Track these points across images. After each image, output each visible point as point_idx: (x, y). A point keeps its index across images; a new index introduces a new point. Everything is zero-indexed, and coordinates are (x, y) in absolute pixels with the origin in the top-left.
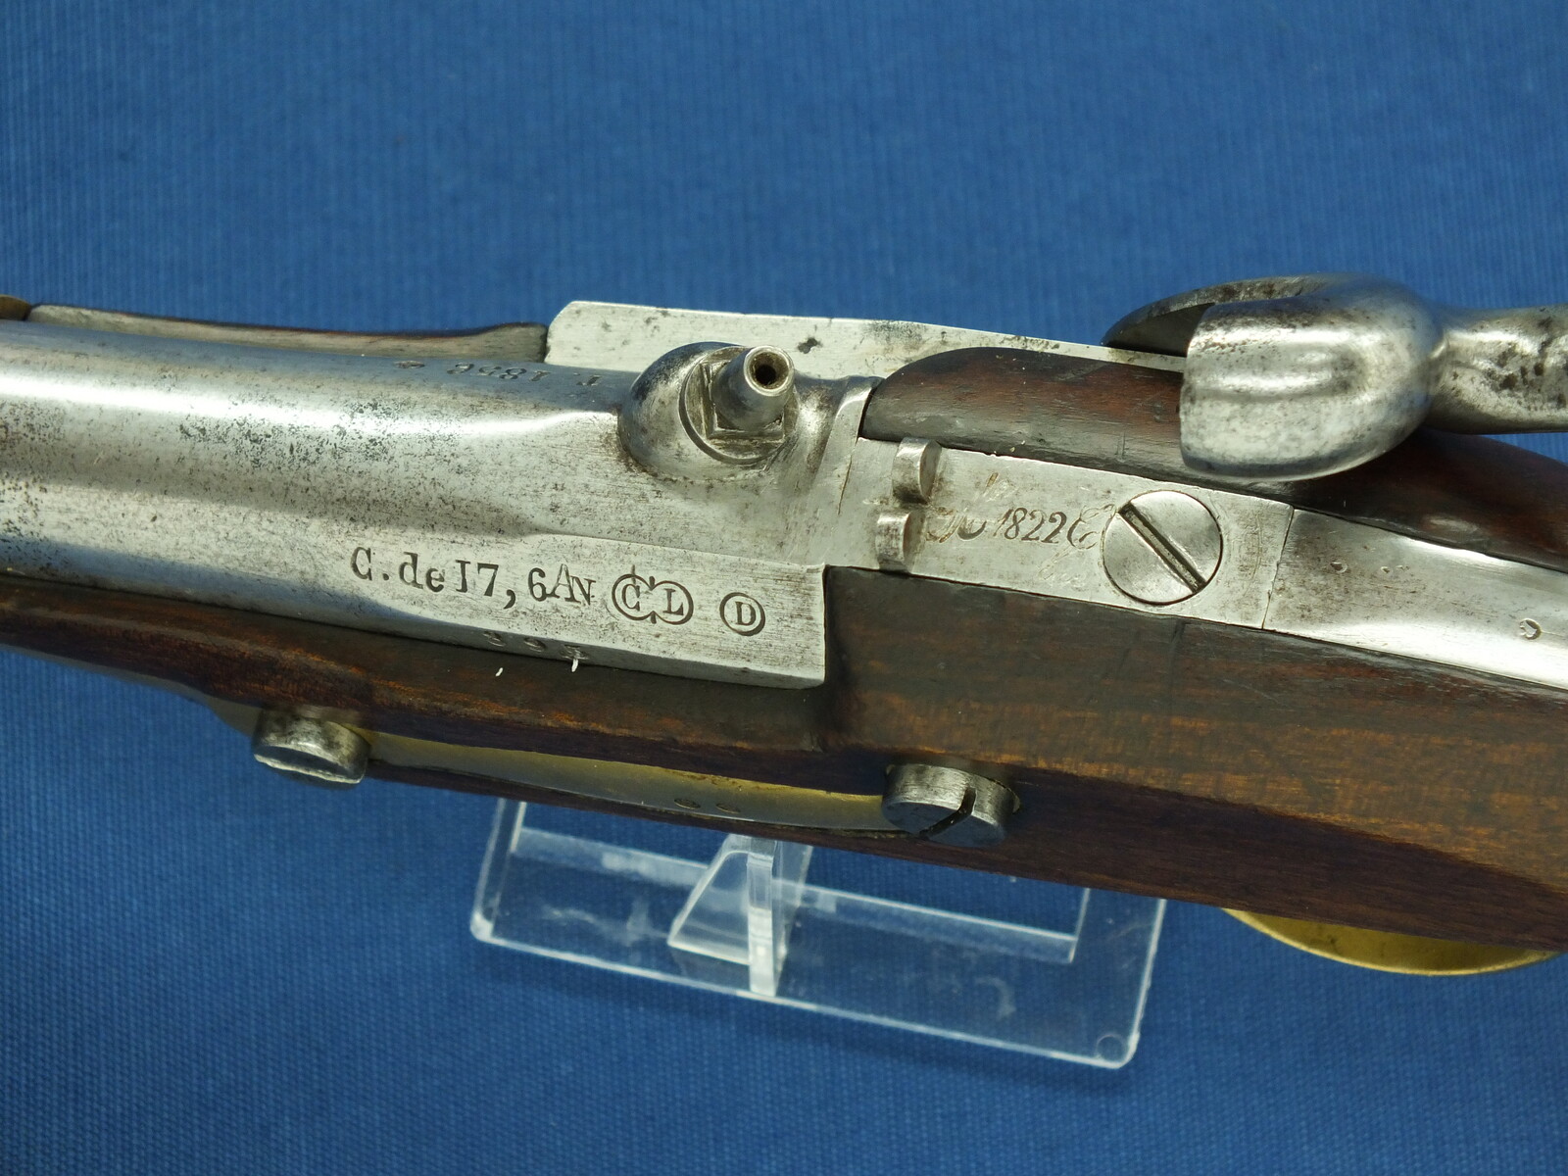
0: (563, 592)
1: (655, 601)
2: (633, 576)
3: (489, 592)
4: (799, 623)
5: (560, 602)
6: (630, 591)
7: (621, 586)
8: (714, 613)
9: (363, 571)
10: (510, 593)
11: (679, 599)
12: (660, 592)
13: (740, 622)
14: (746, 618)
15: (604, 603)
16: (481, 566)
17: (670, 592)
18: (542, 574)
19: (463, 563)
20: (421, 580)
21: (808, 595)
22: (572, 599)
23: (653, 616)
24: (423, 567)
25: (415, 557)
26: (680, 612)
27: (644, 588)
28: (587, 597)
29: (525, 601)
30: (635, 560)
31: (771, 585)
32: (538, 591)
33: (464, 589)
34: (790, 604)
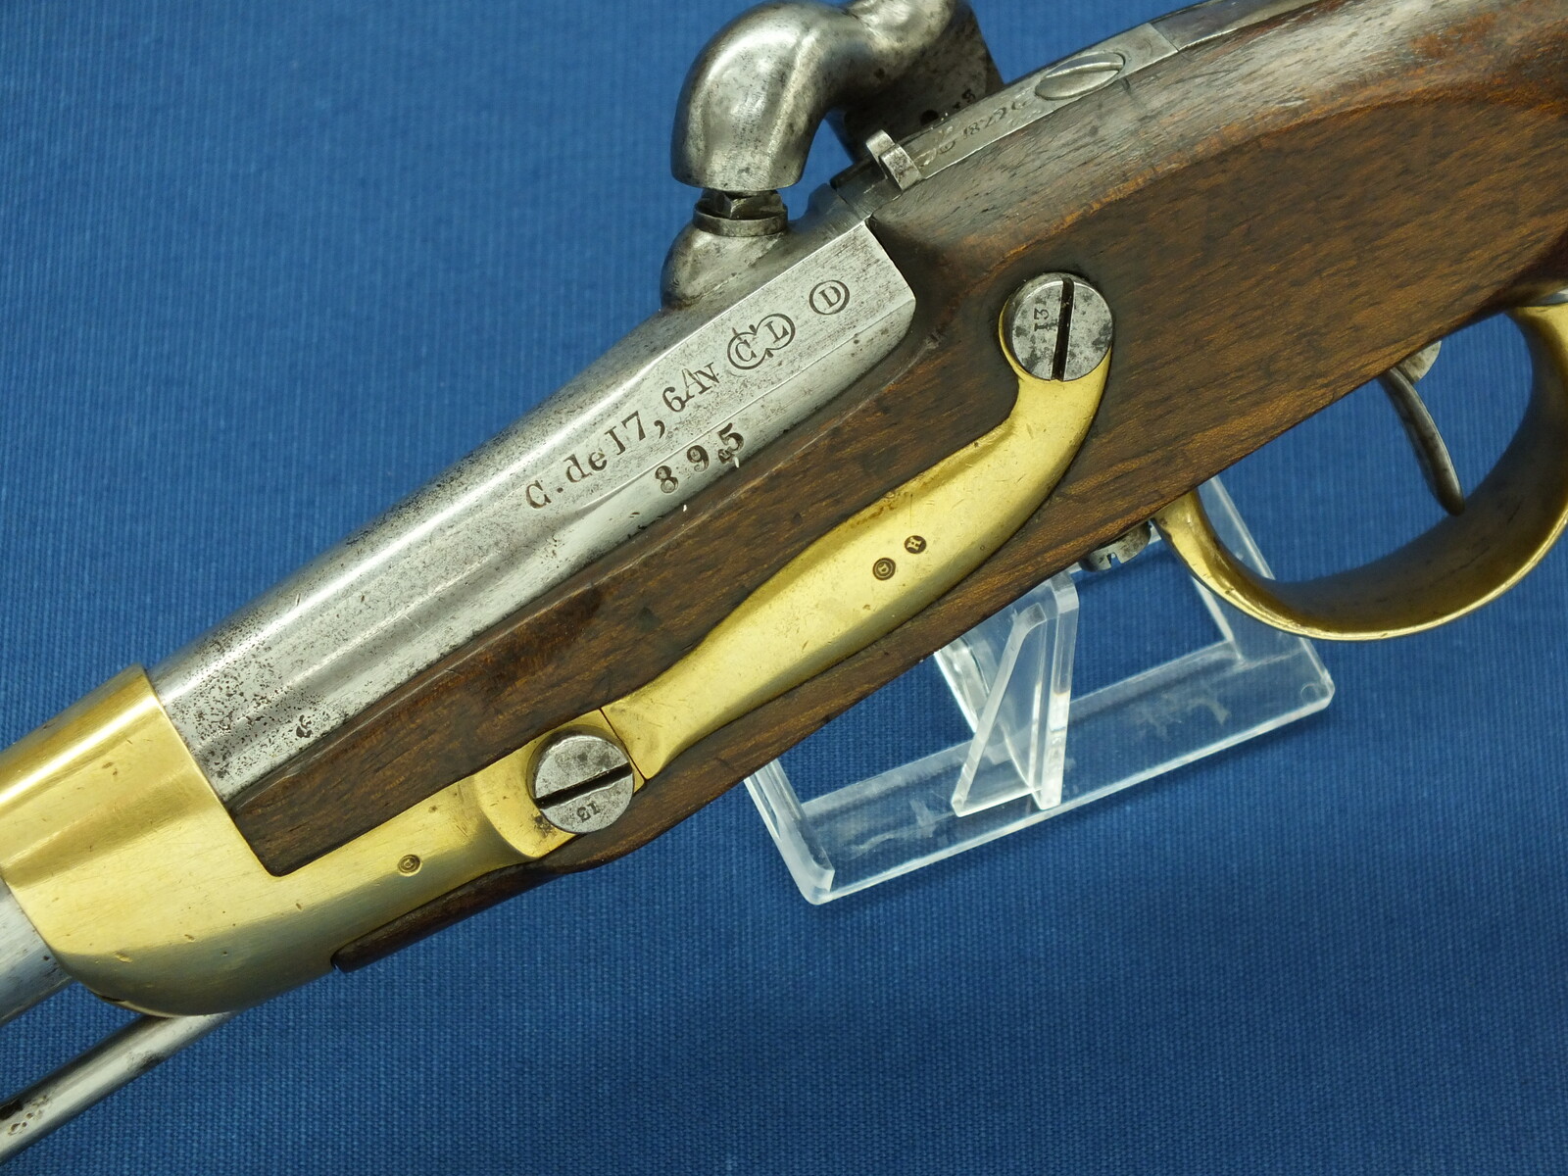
0: (695, 389)
1: (764, 339)
2: (737, 336)
3: (642, 435)
4: (872, 270)
5: (698, 399)
6: (742, 349)
7: (733, 350)
8: (810, 312)
9: (540, 500)
10: (658, 423)
11: (779, 325)
12: (763, 331)
13: (831, 304)
14: (833, 297)
15: (729, 373)
16: (624, 423)
17: (769, 325)
18: (672, 390)
19: (611, 432)
20: (587, 469)
21: (865, 246)
22: (705, 389)
23: (769, 352)
24: (583, 460)
25: (573, 458)
26: (785, 333)
27: (749, 338)
28: (714, 378)
29: (671, 419)
30: (731, 324)
31: (836, 261)
32: (676, 404)
33: (623, 448)
34: (856, 263)
